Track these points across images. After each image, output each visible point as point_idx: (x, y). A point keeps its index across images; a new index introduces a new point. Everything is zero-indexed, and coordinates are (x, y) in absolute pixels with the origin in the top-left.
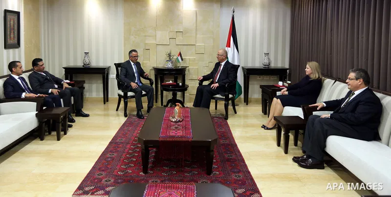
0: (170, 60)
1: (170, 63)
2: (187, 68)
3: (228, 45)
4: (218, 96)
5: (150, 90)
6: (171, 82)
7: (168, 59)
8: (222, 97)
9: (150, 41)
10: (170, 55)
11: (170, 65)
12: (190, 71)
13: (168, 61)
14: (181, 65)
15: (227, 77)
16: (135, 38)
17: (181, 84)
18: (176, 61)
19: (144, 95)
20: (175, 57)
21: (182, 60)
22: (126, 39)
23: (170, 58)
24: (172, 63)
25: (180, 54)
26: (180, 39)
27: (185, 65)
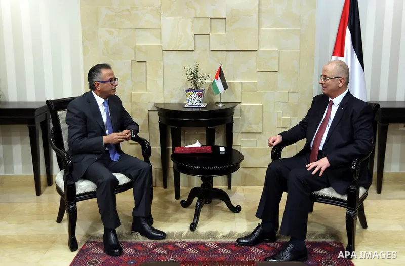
0: (196, 88)
1: (195, 95)
2: (238, 106)
3: (339, 50)
4: (326, 192)
5: (140, 172)
6: (198, 145)
7: (190, 85)
8: (338, 196)
9: (147, 41)
10: (194, 76)
11: (195, 102)
12: (245, 113)
13: (190, 90)
14: (223, 98)
15: (351, 141)
16: (111, 33)
17: (222, 150)
18: (209, 89)
19: (125, 187)
20: (208, 81)
21: (225, 86)
22: (89, 37)
23: (195, 84)
24: (200, 95)
25: (220, 74)
26: (219, 37)
27: (231, 99)
